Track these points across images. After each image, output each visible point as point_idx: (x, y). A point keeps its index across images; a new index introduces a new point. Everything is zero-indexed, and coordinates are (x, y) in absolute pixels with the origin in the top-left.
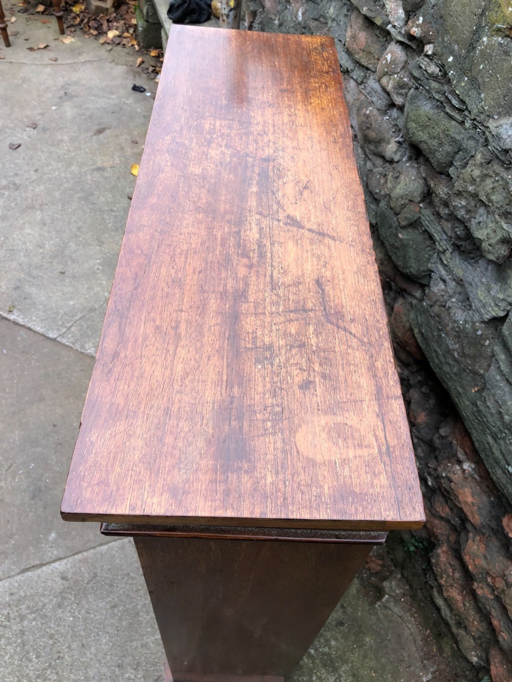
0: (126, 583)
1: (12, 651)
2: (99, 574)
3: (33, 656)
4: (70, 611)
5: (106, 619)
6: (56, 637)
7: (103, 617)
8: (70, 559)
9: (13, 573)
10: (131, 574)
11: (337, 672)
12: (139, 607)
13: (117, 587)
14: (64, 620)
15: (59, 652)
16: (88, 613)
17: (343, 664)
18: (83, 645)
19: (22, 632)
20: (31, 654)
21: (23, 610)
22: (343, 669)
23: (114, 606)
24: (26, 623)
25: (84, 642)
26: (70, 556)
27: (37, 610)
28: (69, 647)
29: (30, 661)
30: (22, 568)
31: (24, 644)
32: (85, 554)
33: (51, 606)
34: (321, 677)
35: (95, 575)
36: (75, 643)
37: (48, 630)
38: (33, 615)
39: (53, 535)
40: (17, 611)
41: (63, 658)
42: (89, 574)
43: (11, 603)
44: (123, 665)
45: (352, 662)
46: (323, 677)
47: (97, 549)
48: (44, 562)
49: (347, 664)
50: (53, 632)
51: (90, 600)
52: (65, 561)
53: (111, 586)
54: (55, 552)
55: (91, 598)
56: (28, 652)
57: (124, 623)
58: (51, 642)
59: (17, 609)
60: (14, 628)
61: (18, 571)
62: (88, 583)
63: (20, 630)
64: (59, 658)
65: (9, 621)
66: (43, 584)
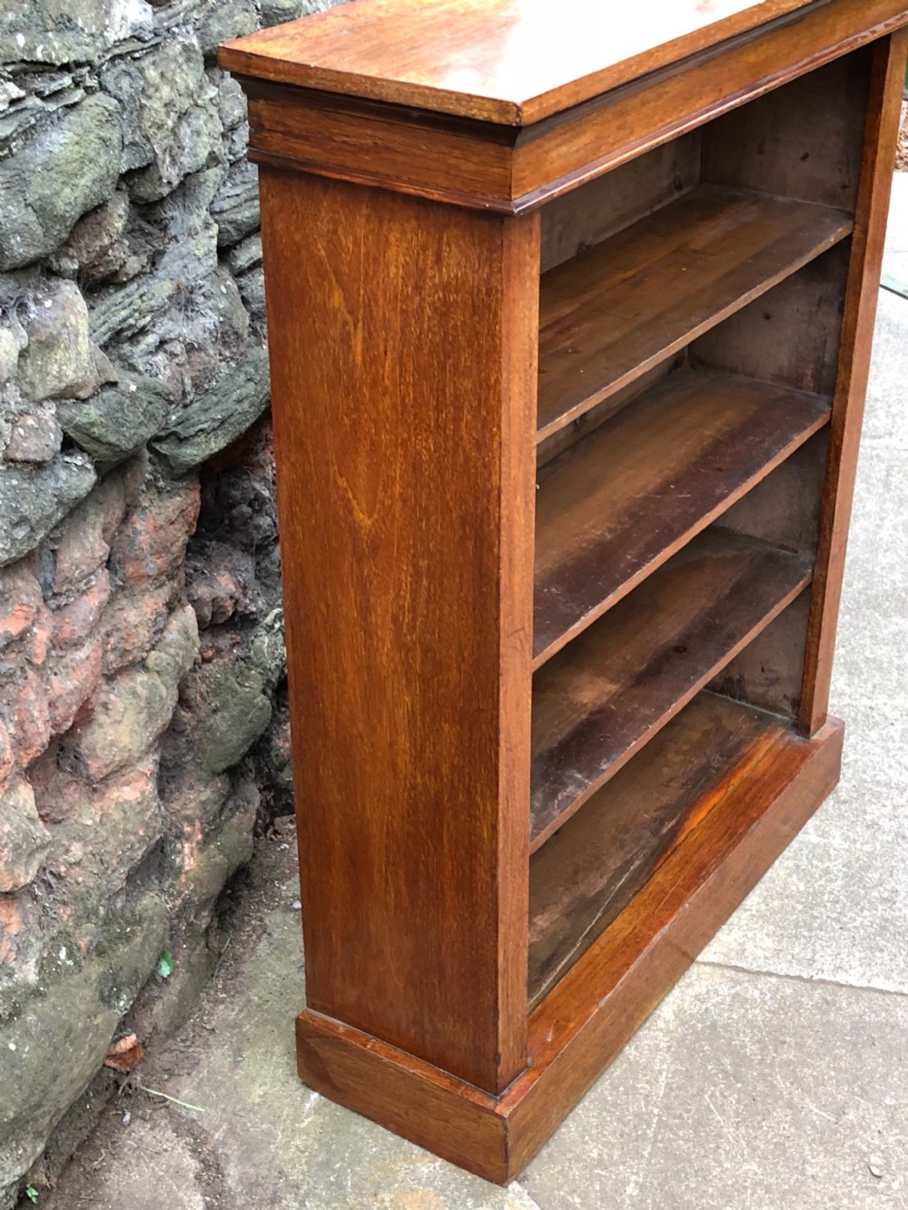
0: (854, 919)
10: (836, 927)
12: (840, 883)
13: (871, 923)
23: (886, 900)
53: (883, 929)
57: (875, 876)
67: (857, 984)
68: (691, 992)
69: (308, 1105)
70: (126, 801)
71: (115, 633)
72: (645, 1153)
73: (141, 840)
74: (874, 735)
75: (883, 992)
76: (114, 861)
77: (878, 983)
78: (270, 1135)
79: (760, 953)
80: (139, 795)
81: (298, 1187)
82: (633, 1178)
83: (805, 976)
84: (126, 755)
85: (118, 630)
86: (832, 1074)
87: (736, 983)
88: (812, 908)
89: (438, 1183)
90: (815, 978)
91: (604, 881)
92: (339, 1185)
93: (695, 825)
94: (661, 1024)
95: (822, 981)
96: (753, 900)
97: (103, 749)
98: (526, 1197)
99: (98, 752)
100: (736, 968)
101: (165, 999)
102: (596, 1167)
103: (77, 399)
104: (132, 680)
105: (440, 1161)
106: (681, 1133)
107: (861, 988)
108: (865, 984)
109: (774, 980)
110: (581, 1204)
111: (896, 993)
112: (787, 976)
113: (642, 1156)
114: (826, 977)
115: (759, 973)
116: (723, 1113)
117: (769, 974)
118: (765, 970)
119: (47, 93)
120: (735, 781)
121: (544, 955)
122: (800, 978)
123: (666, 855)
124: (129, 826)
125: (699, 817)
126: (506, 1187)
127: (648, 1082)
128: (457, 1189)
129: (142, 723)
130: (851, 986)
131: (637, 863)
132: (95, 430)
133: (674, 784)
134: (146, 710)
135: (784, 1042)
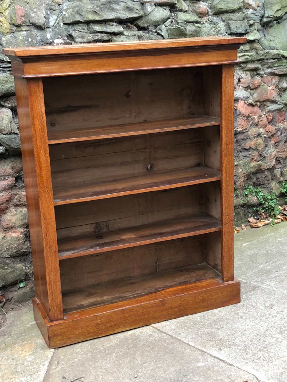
0: (203, 329)
1: (272, 350)
2: (207, 339)
3: (267, 342)
4: (234, 341)
5: (226, 329)
6: (250, 340)
7: (226, 330)
8: (208, 352)
9: (236, 368)
10: (196, 329)
12: (210, 322)
13: (207, 331)
14: (240, 340)
15: (256, 336)
16: (229, 335)
18: (245, 330)
19: (260, 350)
20: (266, 344)
21: (250, 356)
23: (218, 328)
24: (255, 352)
25: (243, 331)
26: (207, 353)
27: (245, 351)
28: (249, 334)
29: (269, 342)
30: (230, 367)
31: (265, 347)
32: (200, 348)
33: (238, 348)
35: (208, 340)
36: (247, 333)
37: (250, 343)
38: (249, 351)
39: (200, 364)
40: (253, 357)
41: (257, 334)
42: (210, 343)
43: (251, 361)
44: (241, 317)
47: (193, 345)
48: (219, 360)
50: (249, 342)
51: (222, 337)
52: (210, 353)
53: (208, 333)
54: (209, 359)
55: (221, 337)
56: (267, 345)
57: (222, 323)
58: (254, 340)
59: (252, 358)
60: (261, 354)
61: (233, 367)
62: (215, 341)
63: (260, 351)
64: (258, 335)
65: (261, 357)
66: (231, 355)
67: (184, 341)
68: (141, 331)
69: (31, 323)
70: (12, 236)
71: (17, 195)
72: (88, 355)
73: (15, 247)
74: (266, 296)
75: (189, 345)
76: (5, 249)
77: (190, 343)
78: (17, 325)
79: (169, 328)
80: (17, 236)
81: (11, 335)
82: (80, 358)
83: (173, 336)
84: (14, 224)
85: (19, 195)
86: (153, 356)
87: (155, 332)
88: (195, 324)
89: (38, 344)
90: (176, 337)
91: (130, 295)
92: (19, 338)
93: (167, 291)
94: (126, 334)
95: (177, 338)
96: (181, 319)
97: (7, 220)
98: (52, 352)
99: (5, 221)
100: (158, 330)
101: (18, 292)
102: (74, 353)
103: (2, 133)
104: (23, 209)
105: (44, 341)
106: (101, 354)
107: (185, 343)
108: (186, 342)
109: (164, 335)
110: (62, 358)
111: (193, 347)
112: (169, 335)
113: (87, 355)
114: (178, 338)
115: (163, 332)
116: (116, 354)
117: (165, 333)
118: (165, 332)
119: (2, 66)
122: (172, 336)
123: (152, 294)
124: (12, 242)
126: (50, 349)
127: (108, 343)
128: (40, 346)
129: (21, 219)
130: (183, 342)
131: (143, 293)
132: (3, 140)
133: (175, 282)
134: (23, 216)
135: (150, 346)
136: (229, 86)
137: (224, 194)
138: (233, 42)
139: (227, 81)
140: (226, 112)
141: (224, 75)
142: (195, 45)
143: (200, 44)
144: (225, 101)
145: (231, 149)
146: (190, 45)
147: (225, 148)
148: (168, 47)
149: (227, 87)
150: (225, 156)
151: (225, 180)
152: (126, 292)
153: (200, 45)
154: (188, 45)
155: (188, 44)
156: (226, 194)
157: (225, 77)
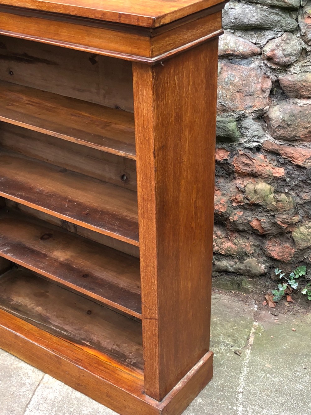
11: (221, 342)
17: (219, 338)
22: (221, 339)
34: (217, 352)
45: (221, 333)
46: (218, 351)
49: (220, 335)
79: (46, 393)
87: (32, 385)
91: (57, 324)
93: (85, 350)
100: (39, 385)
109: (30, 396)
112: (31, 400)
115: (34, 392)
117: (33, 395)
118: (36, 393)
120: (114, 365)
121: (20, 308)
123: (68, 341)
125: (92, 352)
131: (65, 333)
133: (115, 347)
136: (145, 102)
137: (142, 275)
138: (127, 22)
139: (141, 90)
140: (141, 146)
141: (135, 79)
142: (64, 12)
143: (73, 11)
144: (139, 125)
145: (151, 210)
146: (56, 11)
147: (142, 204)
148: (26, 6)
149: (141, 102)
150: (142, 217)
151: (143, 255)
152: (64, 317)
153: (72, 13)
154: (54, 10)
155: (53, 8)
156: (146, 275)
157: (137, 82)
